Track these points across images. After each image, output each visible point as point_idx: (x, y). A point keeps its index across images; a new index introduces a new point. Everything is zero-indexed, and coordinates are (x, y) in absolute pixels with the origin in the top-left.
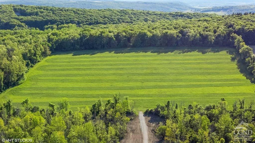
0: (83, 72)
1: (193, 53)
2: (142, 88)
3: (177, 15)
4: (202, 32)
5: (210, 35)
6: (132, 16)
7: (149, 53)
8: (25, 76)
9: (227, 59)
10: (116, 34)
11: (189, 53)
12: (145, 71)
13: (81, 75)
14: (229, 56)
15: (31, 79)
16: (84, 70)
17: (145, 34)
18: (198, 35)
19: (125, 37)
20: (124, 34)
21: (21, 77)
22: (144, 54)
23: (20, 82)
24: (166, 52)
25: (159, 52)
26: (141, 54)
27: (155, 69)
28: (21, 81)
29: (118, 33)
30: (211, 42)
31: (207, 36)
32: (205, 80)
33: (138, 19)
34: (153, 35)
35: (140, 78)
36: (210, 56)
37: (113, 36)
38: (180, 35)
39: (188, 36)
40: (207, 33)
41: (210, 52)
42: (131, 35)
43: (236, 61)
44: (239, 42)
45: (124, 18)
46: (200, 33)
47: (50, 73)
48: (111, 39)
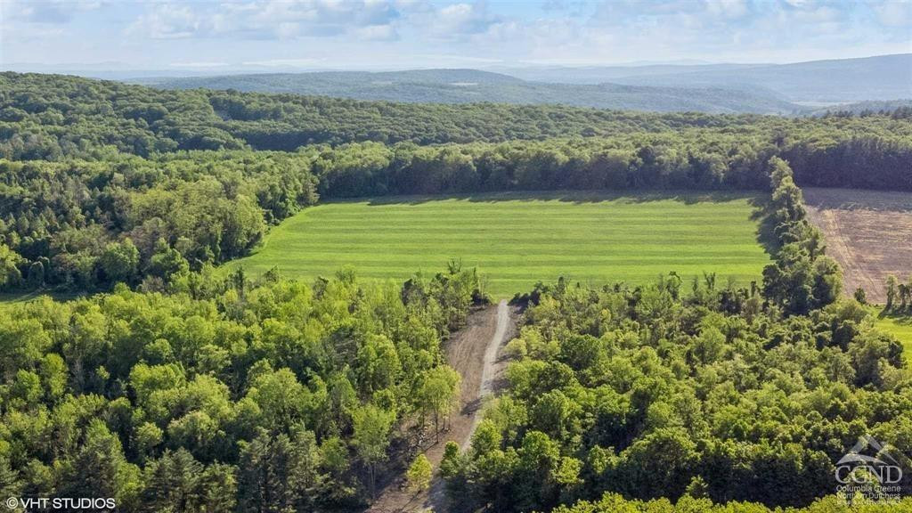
0: (394, 236)
1: (664, 202)
2: (520, 264)
3: (685, 122)
4: (697, 155)
5: (716, 161)
6: (551, 122)
7: (555, 202)
8: (265, 239)
9: (744, 214)
10: (478, 156)
11: (654, 203)
12: (535, 235)
13: (385, 241)
14: (750, 210)
15: (276, 246)
16: (395, 231)
17: (551, 159)
18: (686, 160)
19: (502, 163)
20: (499, 157)
21: (255, 239)
22: (543, 203)
23: (253, 251)
24: (596, 200)
25: (580, 200)
26: (536, 203)
27: (560, 232)
28: (256, 249)
29: (485, 154)
30: (717, 178)
31: (708, 162)
32: (665, 254)
33: (565, 131)
34: (573, 161)
35: (521, 247)
36: (707, 208)
37: (470, 162)
38: (640, 160)
39: (660, 162)
40: (709, 156)
41: (707, 200)
42: (516, 160)
43: (762, 219)
44: (781, 175)
45: (523, 126)
46: (690, 155)
47: (318, 236)
48: (464, 168)
